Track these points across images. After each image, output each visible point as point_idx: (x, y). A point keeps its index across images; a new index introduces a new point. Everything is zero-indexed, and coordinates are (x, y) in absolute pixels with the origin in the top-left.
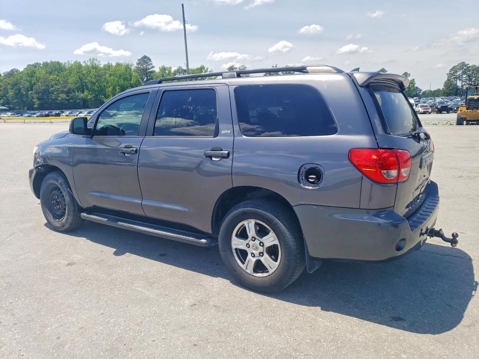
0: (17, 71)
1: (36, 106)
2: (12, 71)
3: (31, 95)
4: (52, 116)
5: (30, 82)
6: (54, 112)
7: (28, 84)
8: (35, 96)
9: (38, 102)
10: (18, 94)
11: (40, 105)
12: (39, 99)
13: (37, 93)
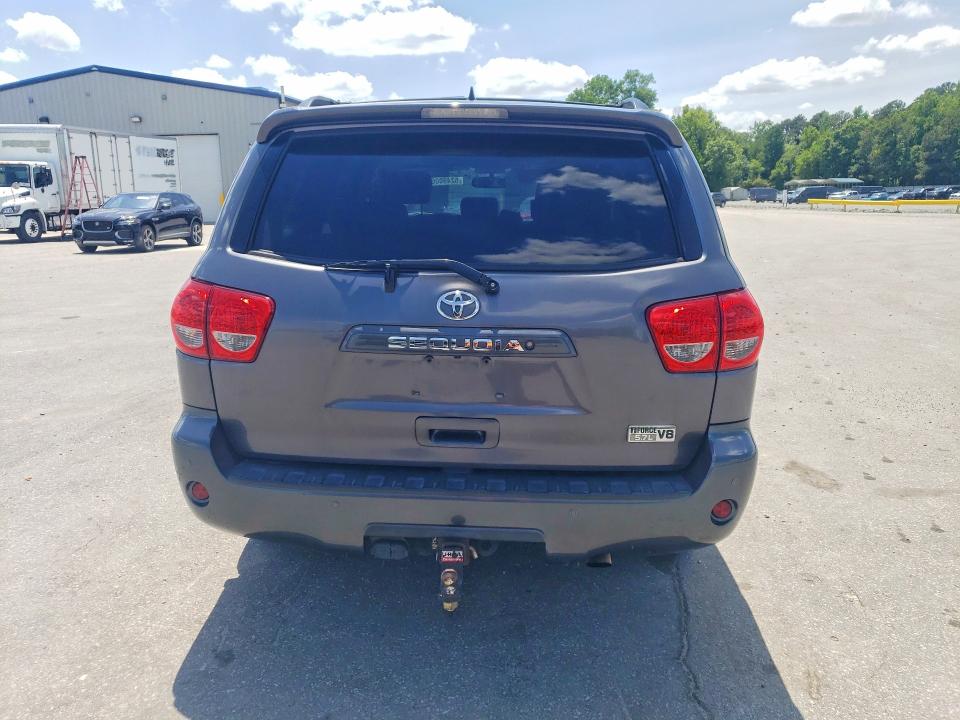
0: (899, 105)
1: (919, 176)
2: (890, 106)
3: (914, 153)
4: (930, 197)
5: (920, 126)
6: (937, 190)
7: (914, 130)
8: (923, 155)
9: (926, 168)
10: (891, 153)
11: (927, 174)
12: (928, 161)
13: (927, 149)
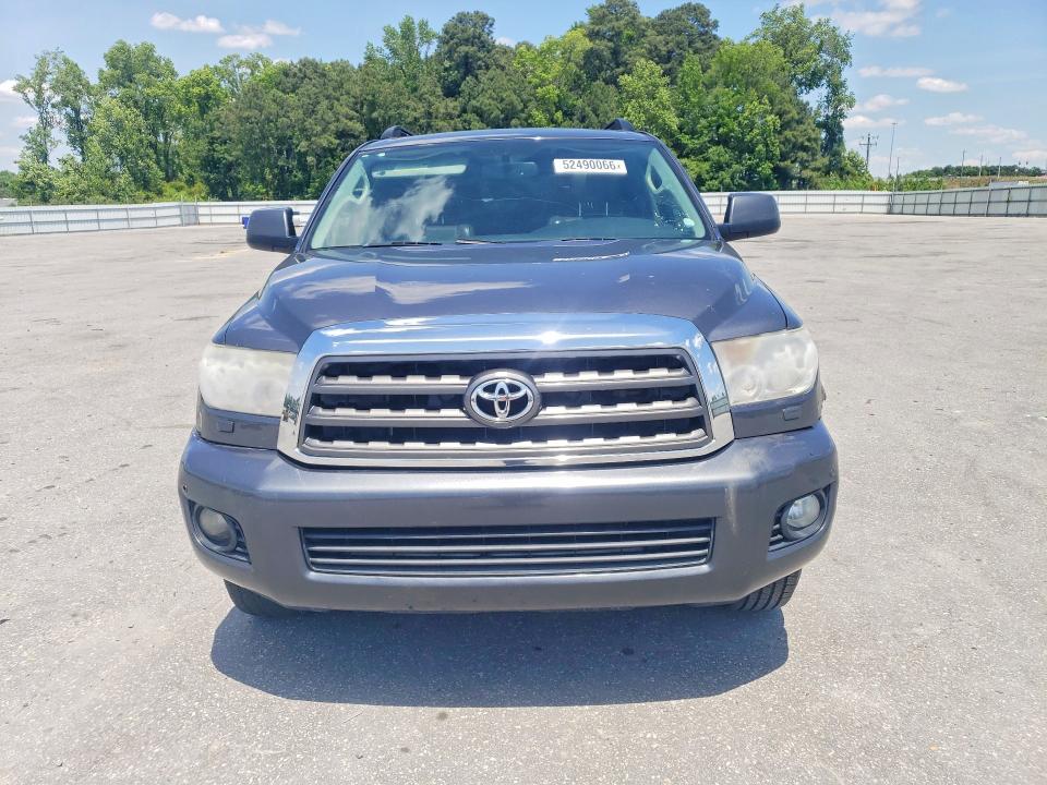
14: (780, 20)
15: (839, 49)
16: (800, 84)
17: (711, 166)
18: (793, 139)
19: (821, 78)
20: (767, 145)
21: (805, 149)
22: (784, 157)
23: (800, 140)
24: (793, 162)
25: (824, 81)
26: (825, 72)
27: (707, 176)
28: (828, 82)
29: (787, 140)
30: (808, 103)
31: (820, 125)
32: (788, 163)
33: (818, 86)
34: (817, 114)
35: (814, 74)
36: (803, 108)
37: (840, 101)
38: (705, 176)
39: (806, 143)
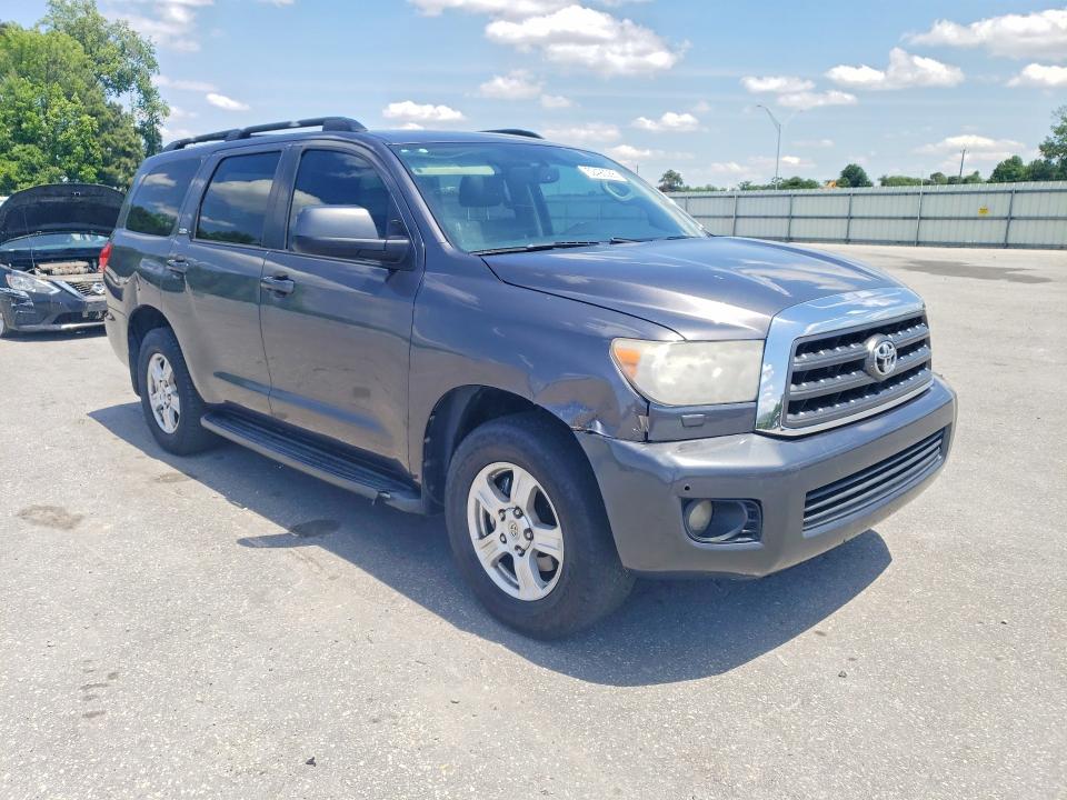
14: (72, 12)
15: (144, 53)
16: (107, 85)
17: (20, 167)
18: (113, 143)
19: (129, 82)
20: (85, 147)
21: (128, 155)
22: (106, 162)
23: (121, 144)
24: (117, 168)
25: (133, 86)
26: (133, 76)
27: (16, 178)
28: (139, 86)
29: (107, 144)
30: (121, 107)
31: (137, 131)
32: (112, 168)
33: (126, 89)
34: (131, 119)
35: (121, 76)
36: (116, 110)
37: (155, 108)
38: (15, 178)
39: (128, 149)
